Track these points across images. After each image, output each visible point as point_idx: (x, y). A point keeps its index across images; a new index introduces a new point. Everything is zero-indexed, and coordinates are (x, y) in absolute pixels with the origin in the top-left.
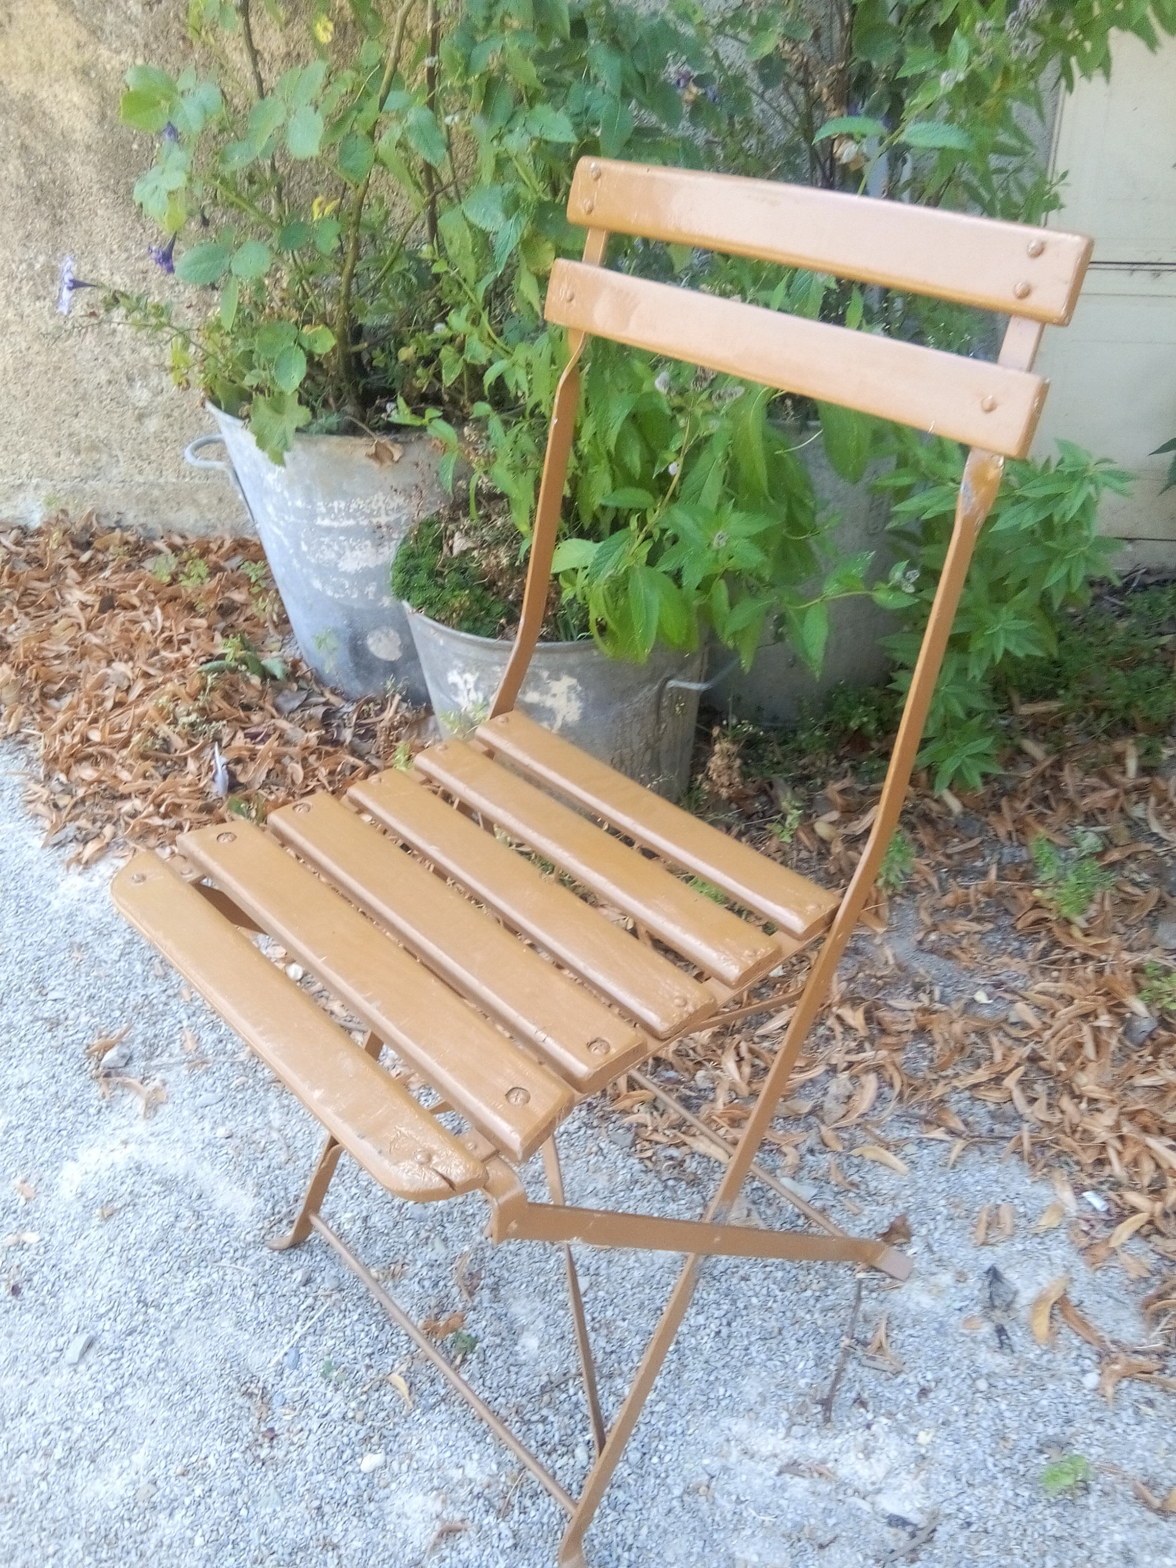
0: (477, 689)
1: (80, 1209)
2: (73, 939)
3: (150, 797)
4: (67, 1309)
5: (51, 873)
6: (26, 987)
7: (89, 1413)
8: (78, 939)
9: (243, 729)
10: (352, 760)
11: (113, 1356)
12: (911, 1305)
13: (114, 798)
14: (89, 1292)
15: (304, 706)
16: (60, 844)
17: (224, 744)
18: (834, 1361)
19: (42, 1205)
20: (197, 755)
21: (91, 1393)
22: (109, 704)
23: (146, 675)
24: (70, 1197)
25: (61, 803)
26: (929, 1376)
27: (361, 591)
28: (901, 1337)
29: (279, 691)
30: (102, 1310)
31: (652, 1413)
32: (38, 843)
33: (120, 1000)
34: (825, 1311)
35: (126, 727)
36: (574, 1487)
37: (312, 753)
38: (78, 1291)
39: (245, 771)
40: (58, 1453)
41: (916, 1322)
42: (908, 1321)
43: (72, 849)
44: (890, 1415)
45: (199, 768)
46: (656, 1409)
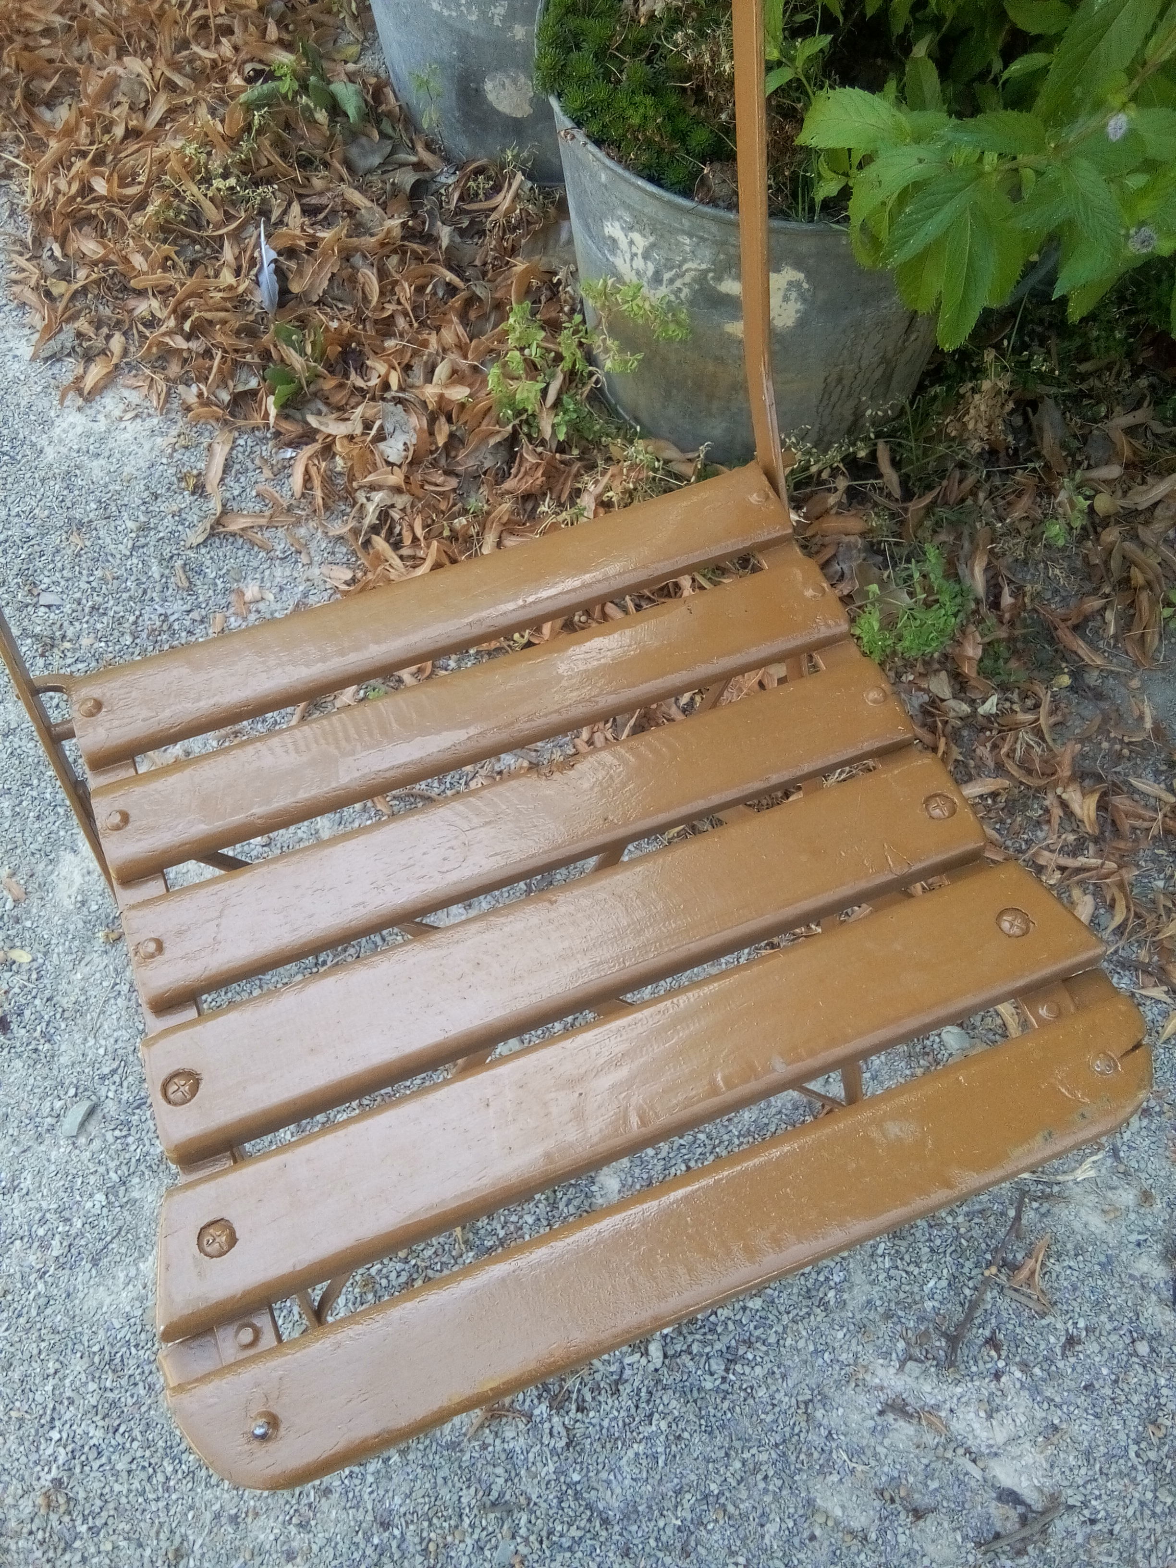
0: (646, 257)
1: (80, 924)
2: (71, 513)
3: (172, 301)
4: (64, 1060)
5: (42, 404)
6: (13, 582)
7: (89, 1205)
8: (77, 513)
9: (300, 196)
10: (450, 276)
11: (117, 1133)
12: (1077, 1225)
13: (125, 289)
14: (91, 1042)
15: (389, 164)
16: (54, 358)
17: (274, 217)
18: (971, 1284)
19: (34, 911)
20: (237, 236)
21: (92, 1179)
22: (119, 131)
23: (171, 86)
24: (68, 904)
25: (55, 292)
26: (1081, 1324)
27: (483, 13)
28: (1057, 1268)
29: (353, 136)
30: (106, 1070)
31: (744, 1309)
32: (26, 350)
33: (132, 619)
34: (970, 1216)
35: (142, 178)
36: (643, 1394)
37: (395, 252)
38: (78, 1037)
39: (300, 273)
40: (56, 1248)
41: (1079, 1251)
42: (1070, 1246)
43: (70, 368)
44: (1025, 1366)
45: (237, 258)
46: (750, 1304)
